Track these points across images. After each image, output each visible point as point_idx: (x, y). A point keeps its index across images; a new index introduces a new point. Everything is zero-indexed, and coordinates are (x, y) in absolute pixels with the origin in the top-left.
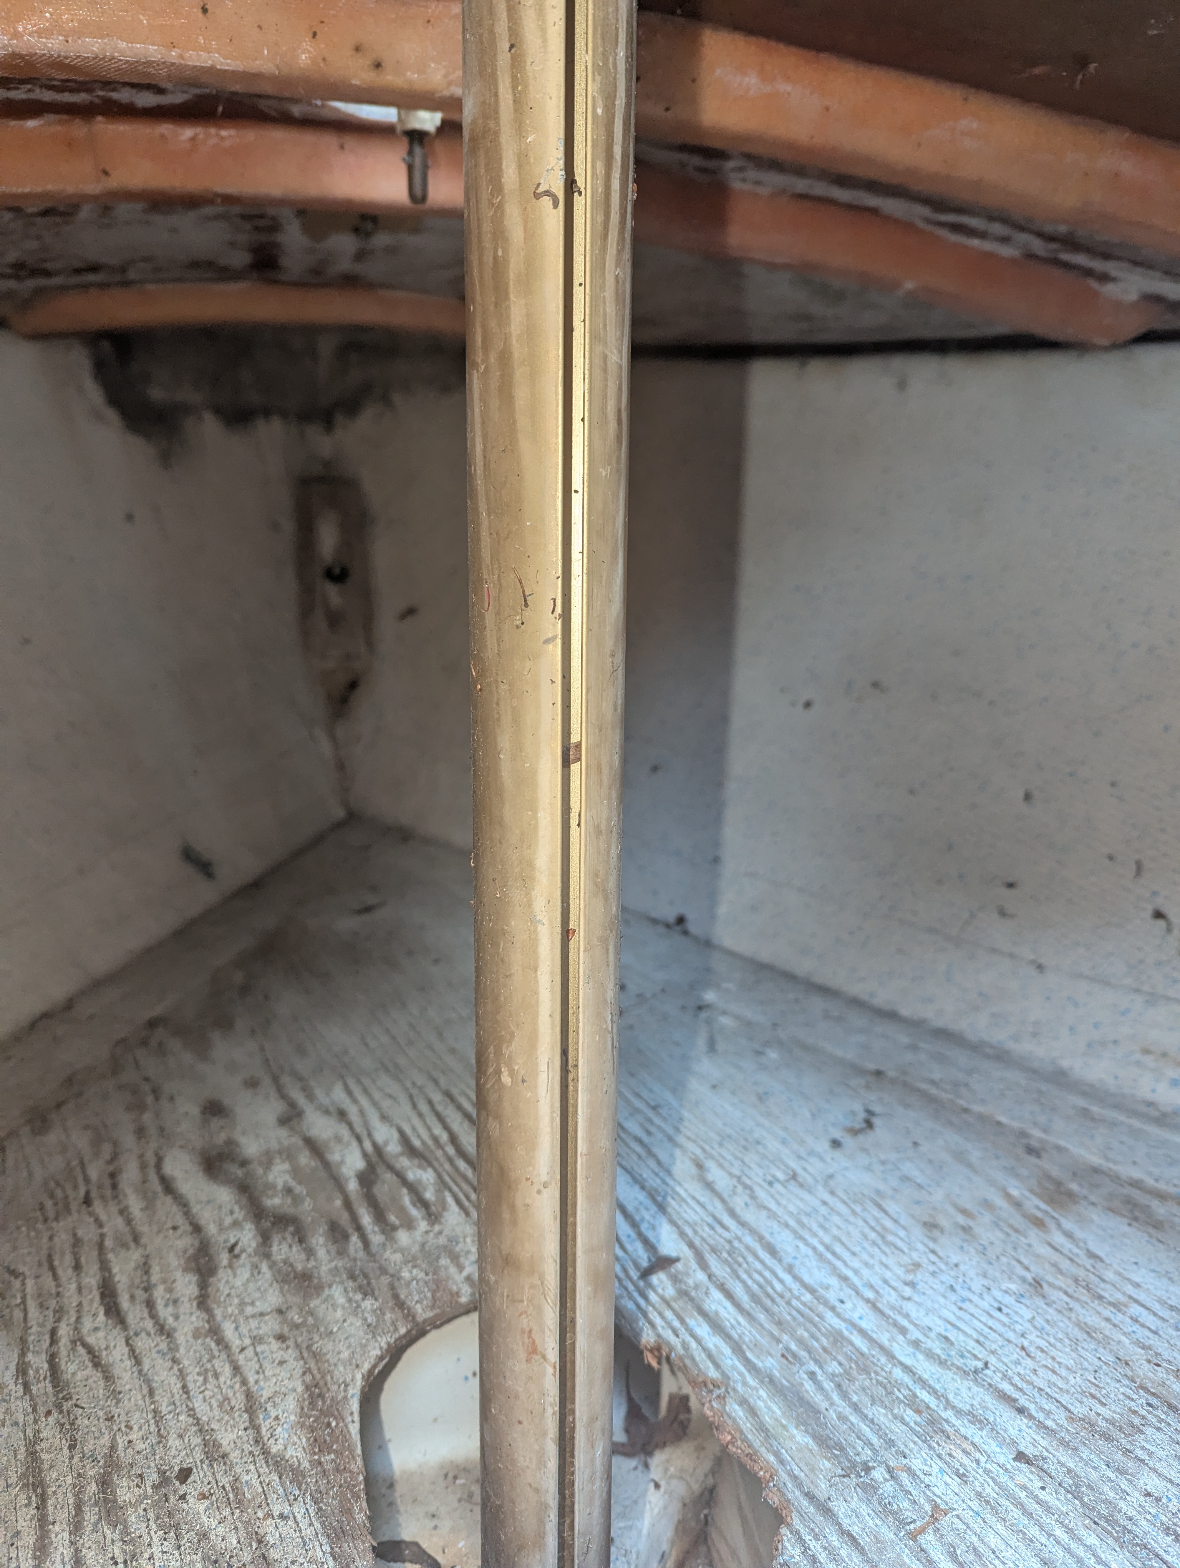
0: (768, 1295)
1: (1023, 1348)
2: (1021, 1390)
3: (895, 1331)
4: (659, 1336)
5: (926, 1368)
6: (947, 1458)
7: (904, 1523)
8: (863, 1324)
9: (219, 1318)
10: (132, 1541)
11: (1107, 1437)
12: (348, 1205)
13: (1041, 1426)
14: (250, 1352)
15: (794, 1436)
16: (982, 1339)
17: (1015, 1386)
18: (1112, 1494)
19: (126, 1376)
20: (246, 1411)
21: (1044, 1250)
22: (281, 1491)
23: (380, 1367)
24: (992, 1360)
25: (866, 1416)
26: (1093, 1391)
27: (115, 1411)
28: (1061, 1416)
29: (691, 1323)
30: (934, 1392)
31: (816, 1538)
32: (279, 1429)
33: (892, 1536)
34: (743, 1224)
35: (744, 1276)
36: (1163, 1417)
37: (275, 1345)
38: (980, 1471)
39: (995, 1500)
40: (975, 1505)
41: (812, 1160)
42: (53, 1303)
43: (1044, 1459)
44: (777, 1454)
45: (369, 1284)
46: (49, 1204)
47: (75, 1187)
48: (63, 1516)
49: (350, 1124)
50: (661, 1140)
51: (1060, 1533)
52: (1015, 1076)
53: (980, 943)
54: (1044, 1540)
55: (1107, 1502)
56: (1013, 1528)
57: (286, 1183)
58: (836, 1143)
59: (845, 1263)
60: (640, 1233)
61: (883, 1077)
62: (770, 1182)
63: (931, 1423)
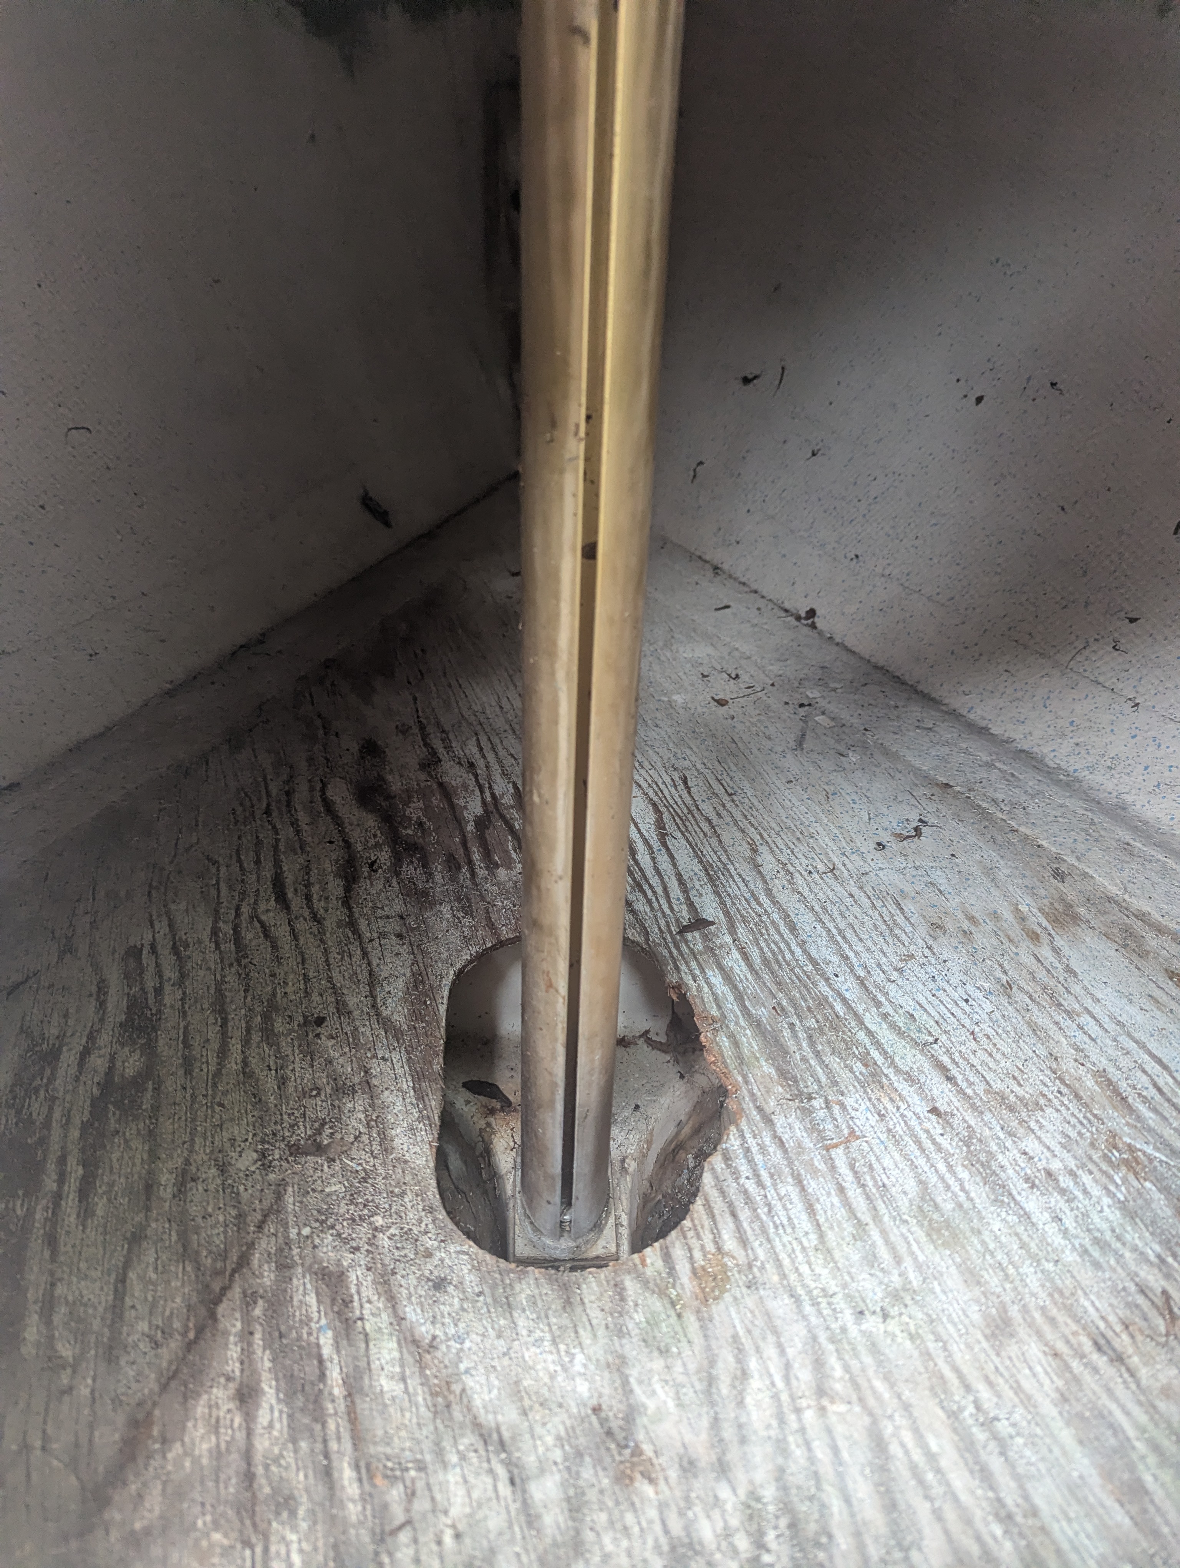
0: (778, 961)
1: (973, 1033)
2: (957, 1063)
3: (872, 1004)
4: (681, 978)
5: (885, 1035)
6: (876, 1102)
7: (824, 1139)
8: (847, 995)
9: (357, 915)
10: (282, 1058)
11: (1011, 1109)
12: (464, 843)
13: (961, 1092)
14: (376, 943)
15: (762, 1066)
16: (941, 1021)
17: (953, 1061)
18: (995, 1148)
19: (287, 947)
20: (368, 984)
21: (1028, 960)
22: (385, 1042)
23: (470, 967)
24: (943, 1038)
25: (823, 1062)
26: (1016, 1074)
27: (277, 971)
28: (980, 1088)
29: (709, 973)
30: (884, 1053)
31: (755, 1137)
32: (390, 1000)
33: (811, 1145)
34: (775, 903)
35: (763, 945)
36: (1066, 1102)
37: (395, 940)
38: (898, 1115)
39: (901, 1136)
40: (883, 1137)
41: (853, 857)
42: (239, 888)
43: (952, 1115)
44: (745, 1077)
45: (470, 906)
46: (239, 810)
47: (259, 800)
48: (237, 1034)
49: (476, 776)
50: (728, 824)
51: (942, 1167)
52: (1075, 804)
53: (1086, 674)
54: (926, 1169)
55: (989, 1153)
56: (906, 1157)
57: (419, 818)
58: (881, 846)
59: (850, 946)
60: (688, 899)
61: (949, 790)
62: (810, 872)
63: (873, 1075)
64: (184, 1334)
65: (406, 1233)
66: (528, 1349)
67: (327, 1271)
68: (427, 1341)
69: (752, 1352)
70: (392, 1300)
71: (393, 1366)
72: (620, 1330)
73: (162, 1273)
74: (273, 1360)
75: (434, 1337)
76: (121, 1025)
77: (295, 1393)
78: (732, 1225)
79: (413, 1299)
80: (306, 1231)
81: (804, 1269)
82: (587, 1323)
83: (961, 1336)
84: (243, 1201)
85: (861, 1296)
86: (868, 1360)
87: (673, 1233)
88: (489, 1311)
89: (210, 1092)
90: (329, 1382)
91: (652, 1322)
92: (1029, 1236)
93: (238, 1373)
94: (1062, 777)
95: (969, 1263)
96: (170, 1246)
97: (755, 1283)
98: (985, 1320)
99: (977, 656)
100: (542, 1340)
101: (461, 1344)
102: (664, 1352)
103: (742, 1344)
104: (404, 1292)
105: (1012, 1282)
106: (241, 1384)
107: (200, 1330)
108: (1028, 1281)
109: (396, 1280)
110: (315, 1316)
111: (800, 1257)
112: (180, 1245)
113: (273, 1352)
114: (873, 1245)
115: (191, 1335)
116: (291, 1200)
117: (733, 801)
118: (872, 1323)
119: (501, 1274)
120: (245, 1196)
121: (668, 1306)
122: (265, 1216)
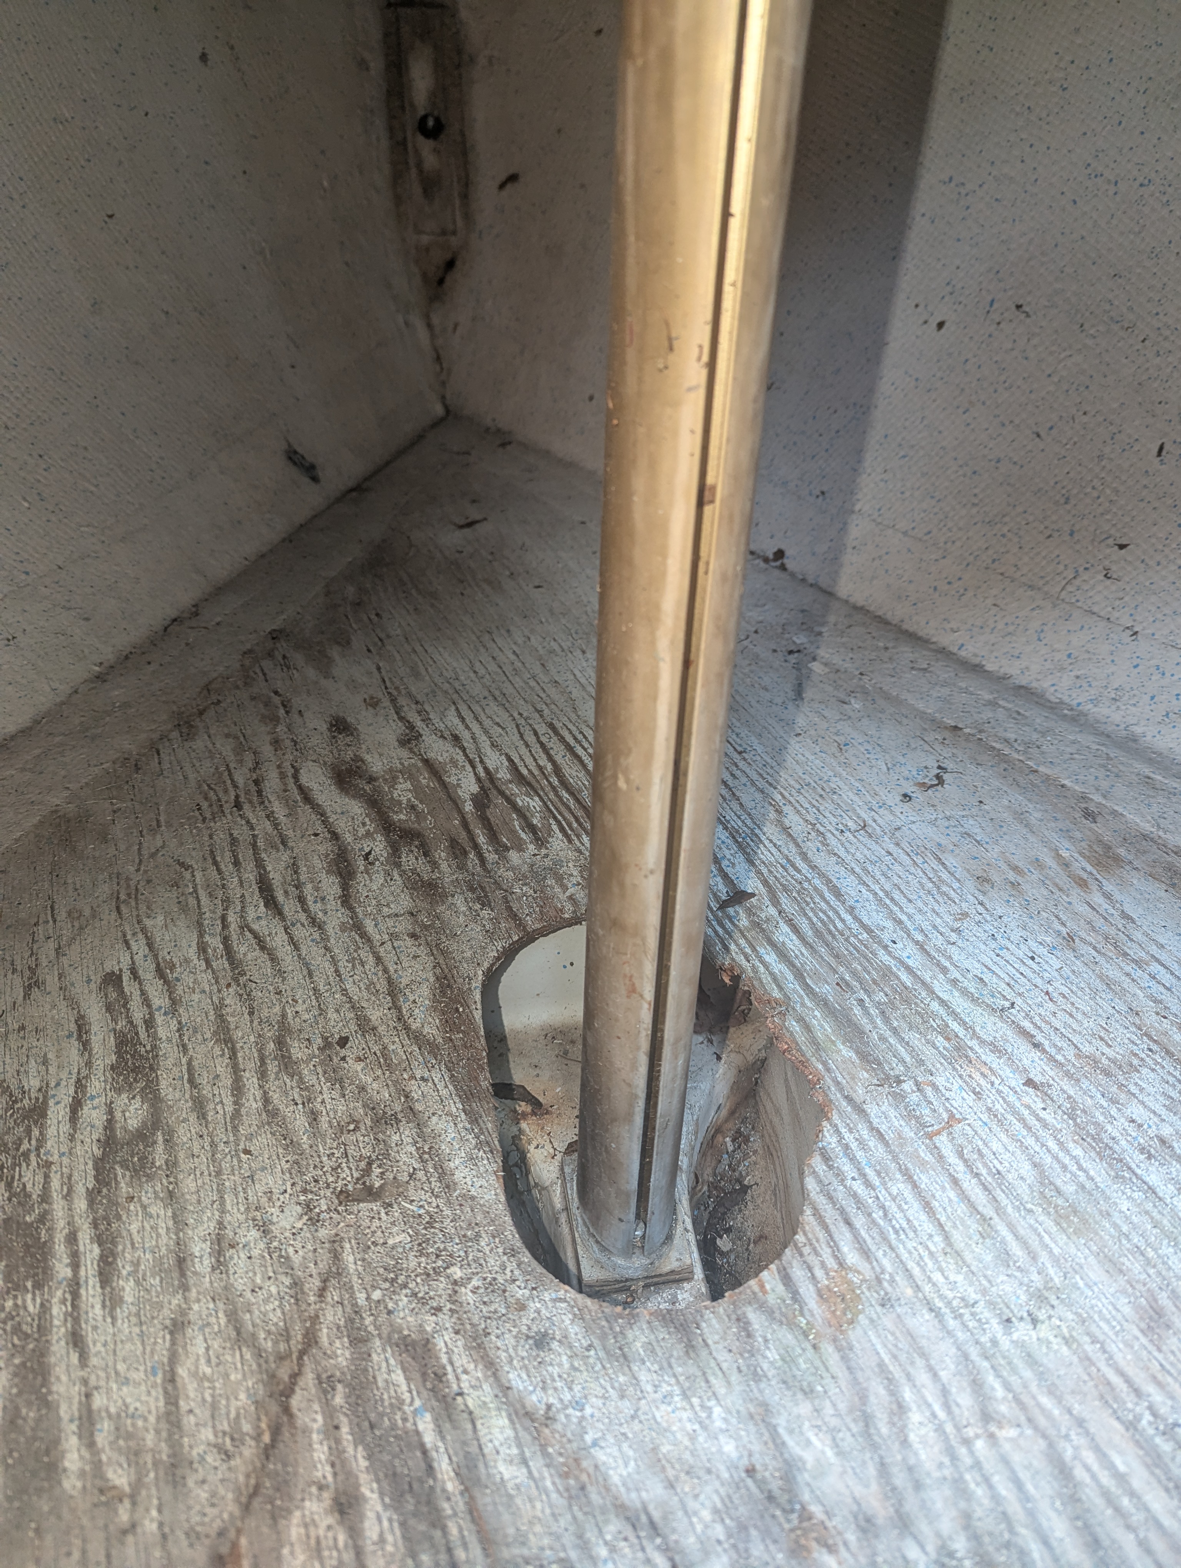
0: (830, 932)
1: (1047, 993)
2: (1039, 1028)
3: (937, 970)
4: (733, 959)
5: (959, 1003)
6: (967, 1079)
7: (924, 1126)
8: (910, 962)
9: (361, 916)
10: (307, 1089)
11: (1107, 1073)
12: (465, 824)
13: (1052, 1059)
14: (388, 946)
15: (840, 1051)
16: (1012, 983)
17: (1035, 1025)
18: (1101, 1118)
19: (289, 959)
20: (389, 994)
21: (1083, 909)
22: (421, 1059)
23: (498, 965)
24: (1019, 1001)
25: (903, 1039)
26: (1102, 1034)
27: (282, 987)
28: (1070, 1053)
29: (762, 951)
30: (963, 1023)
31: (851, 1131)
32: (417, 1011)
33: (912, 1135)
34: (814, 868)
35: (811, 914)
36: (1160, 1060)
37: (409, 941)
38: (994, 1091)
39: (1003, 1115)
40: (985, 1117)
41: (882, 811)
42: (220, 894)
43: (1050, 1086)
44: (825, 1064)
45: (486, 896)
46: (205, 805)
47: (226, 791)
48: (251, 1065)
49: (464, 750)
50: (745, 785)
51: (1052, 1144)
52: (1087, 739)
53: (1079, 604)
54: (1037, 1149)
55: (1096, 1124)
56: (1014, 1138)
57: (409, 800)
58: (906, 797)
59: (901, 908)
60: (721, 870)
61: (959, 733)
62: (842, 831)
63: (958, 1049)
64: (258, 1437)
65: (491, 1284)
66: (657, 1408)
67: (409, 1340)
68: (542, 1412)
69: (903, 1381)
70: (491, 1365)
71: (509, 1448)
72: (755, 1373)
73: (218, 1365)
74: (369, 1457)
75: (549, 1407)
76: (112, 1068)
77: (402, 1496)
78: (848, 1235)
79: (515, 1362)
80: (377, 1295)
81: (937, 1277)
82: (717, 1369)
83: (1117, 1334)
84: (296, 1266)
85: (1003, 1301)
86: (1028, 1374)
87: (788, 1251)
88: (604, 1367)
89: (232, 1139)
90: (439, 1476)
91: (788, 1359)
92: (1159, 1212)
93: (330, 1478)
94: (1066, 712)
95: (1106, 1250)
96: (220, 1331)
97: (889, 1299)
98: (1137, 1313)
99: (962, 591)
100: (670, 1394)
101: (582, 1410)
102: (808, 1393)
103: (891, 1372)
104: (504, 1355)
105: (1154, 1267)
106: (336, 1490)
107: (276, 1431)
108: (1170, 1263)
109: (491, 1342)
110: (407, 1396)
111: (930, 1264)
112: (231, 1327)
113: (367, 1447)
114: (1003, 1242)
115: (267, 1438)
116: (351, 1259)
117: (745, 759)
118: (1022, 1331)
119: (608, 1321)
120: (296, 1260)
121: (801, 1337)
122: (325, 1281)
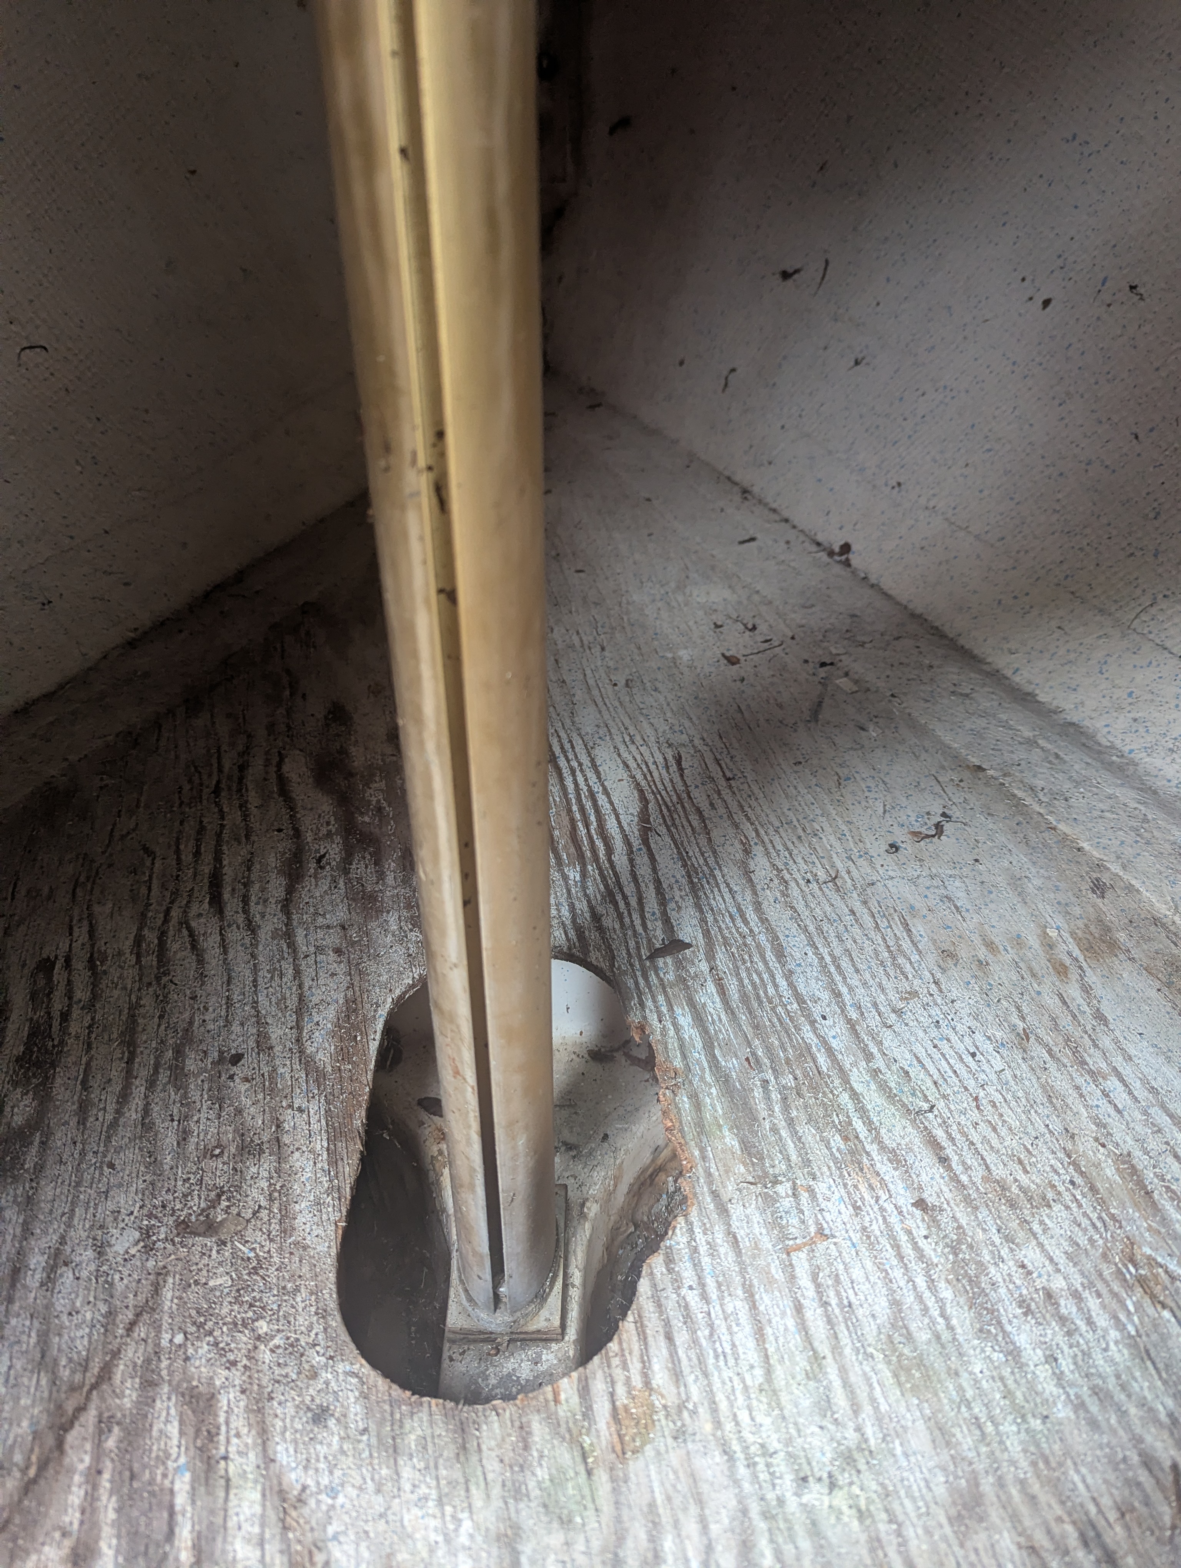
0: (758, 997)
1: (976, 1099)
2: (953, 1140)
3: (861, 1056)
4: (645, 1017)
5: (873, 1099)
6: (852, 1190)
7: (786, 1238)
8: (834, 1043)
9: (295, 923)
10: (188, 1104)
11: (1013, 1204)
13: (955, 1179)
14: (311, 960)
15: (724, 1137)
16: (941, 1081)
17: (949, 1134)
18: (988, 1258)
19: (214, 962)
20: (296, 1012)
21: (1051, 1001)
22: (304, 1088)
23: (411, 993)
24: (941, 1105)
25: (796, 1133)
26: (1022, 1156)
27: (199, 992)
28: (978, 1173)
29: (678, 1011)
30: (869, 1124)
31: (705, 1232)
32: (317, 1034)
33: (770, 1246)
34: (764, 920)
35: (744, 975)
36: (1079, 1197)
37: (332, 956)
38: (876, 1208)
39: (876, 1238)
40: (856, 1237)
41: (861, 862)
42: (171, 886)
43: (942, 1210)
44: (702, 1150)
46: (187, 787)
47: (210, 775)
48: (144, 1073)
50: (721, 817)
51: (921, 1282)
52: (1127, 796)
53: (1151, 636)
54: (902, 1283)
55: (980, 1264)
56: (880, 1267)
57: (378, 801)
58: (894, 848)
59: (845, 978)
60: (664, 913)
61: (981, 775)
62: (808, 881)
63: (852, 1153)
64: (24, 1470)
65: (292, 1345)
66: (408, 1509)
67: (196, 1391)
68: (295, 1493)
69: (669, 1528)
70: (264, 1433)
71: (252, 1525)
72: (518, 1491)
73: (15, 1386)
74: (118, 1510)
75: (304, 1488)
76: (18, 1059)
77: (136, 1557)
78: (665, 1352)
79: (288, 1434)
80: (179, 1339)
81: (743, 1416)
82: (481, 1478)
83: (919, 1516)
84: (117, 1294)
85: (806, 1457)
86: (805, 1544)
87: (596, 1359)
88: (371, 1455)
89: (101, 1149)
90: (176, 1543)
91: (557, 1480)
92: (1015, 1381)
93: (76, 1526)
94: (1114, 758)
95: (940, 1416)
96: (26, 1352)
97: (684, 1432)
98: (951, 1496)
99: (1028, 607)
100: (426, 1498)
101: (334, 1498)
102: (566, 1522)
103: (659, 1516)
104: (279, 1424)
105: (988, 1445)
106: (78, 1539)
107: (43, 1466)
108: (1008, 1443)
109: (271, 1408)
110: (174, 1451)
111: (741, 1400)
112: (38, 1349)
113: (121, 1499)
114: (828, 1388)
115: (32, 1472)
116: (169, 1295)
117: (730, 787)
118: (815, 1494)
119: (391, 1406)
120: (120, 1286)
121: (579, 1459)
122: (138, 1315)
